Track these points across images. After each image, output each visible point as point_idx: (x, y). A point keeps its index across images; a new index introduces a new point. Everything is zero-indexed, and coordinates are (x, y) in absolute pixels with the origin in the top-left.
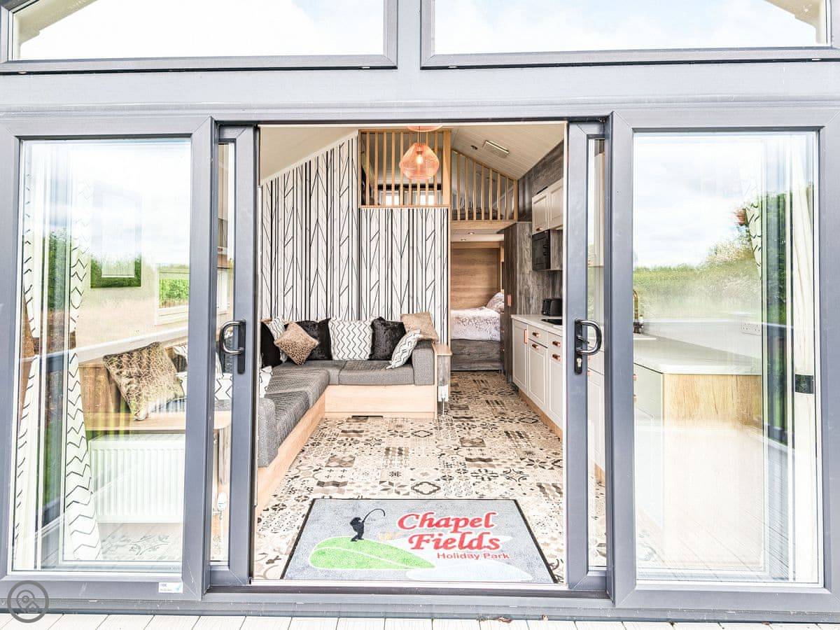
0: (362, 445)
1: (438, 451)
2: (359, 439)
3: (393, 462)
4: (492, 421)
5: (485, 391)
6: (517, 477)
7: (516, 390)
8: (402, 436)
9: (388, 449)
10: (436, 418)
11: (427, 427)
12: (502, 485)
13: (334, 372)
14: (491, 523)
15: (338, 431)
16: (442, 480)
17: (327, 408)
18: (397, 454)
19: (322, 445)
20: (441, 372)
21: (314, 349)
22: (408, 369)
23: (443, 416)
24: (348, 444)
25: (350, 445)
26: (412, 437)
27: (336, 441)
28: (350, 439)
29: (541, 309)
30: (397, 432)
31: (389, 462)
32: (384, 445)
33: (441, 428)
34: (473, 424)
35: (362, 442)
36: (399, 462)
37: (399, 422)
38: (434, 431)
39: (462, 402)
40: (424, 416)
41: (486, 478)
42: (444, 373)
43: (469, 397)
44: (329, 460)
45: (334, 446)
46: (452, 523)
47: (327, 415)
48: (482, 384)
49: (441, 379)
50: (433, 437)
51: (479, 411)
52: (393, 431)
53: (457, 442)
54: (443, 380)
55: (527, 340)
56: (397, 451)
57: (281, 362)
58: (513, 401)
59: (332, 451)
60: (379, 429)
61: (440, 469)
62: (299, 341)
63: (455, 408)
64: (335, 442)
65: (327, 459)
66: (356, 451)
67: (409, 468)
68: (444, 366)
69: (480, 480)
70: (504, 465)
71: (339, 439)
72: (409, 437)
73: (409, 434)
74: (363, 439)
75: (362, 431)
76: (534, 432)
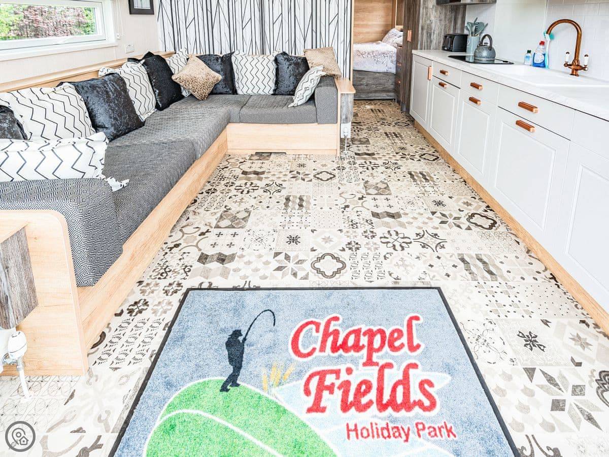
0: (260, 192)
1: (341, 202)
2: (259, 183)
3: (292, 219)
4: (394, 158)
5: (383, 122)
6: (433, 242)
7: (412, 120)
8: (304, 180)
9: (288, 199)
10: (338, 155)
11: (331, 167)
12: (418, 258)
13: (235, 109)
14: (415, 343)
15: (238, 172)
16: (347, 249)
17: (230, 145)
18: (297, 207)
19: (218, 193)
20: (344, 110)
21: (218, 84)
22: (310, 107)
23: (346, 152)
24: (245, 192)
25: (248, 192)
26: (314, 180)
27: (234, 187)
28: (249, 183)
29: (441, 45)
30: (298, 173)
31: (288, 219)
32: (284, 193)
33: (344, 169)
34: (377, 162)
35: (262, 188)
36: (299, 219)
37: (302, 161)
38: (336, 172)
39: (363, 135)
40: (326, 153)
41: (398, 247)
42: (348, 110)
43: (369, 129)
44: (221, 217)
45: (230, 194)
46: (364, 340)
47: (230, 152)
48: (379, 114)
49: (344, 117)
50: (335, 180)
51: (379, 144)
52: (295, 173)
53: (361, 188)
54: (346, 118)
55: (431, 77)
56: (298, 201)
57: (183, 97)
58: (410, 133)
59: (227, 202)
60: (281, 169)
61: (345, 230)
62: (200, 76)
63: (356, 142)
64: (232, 188)
65: (218, 215)
66: (253, 202)
67: (309, 229)
68: (347, 103)
69: (391, 250)
70: (415, 224)
71: (238, 183)
72: (311, 181)
73: (311, 177)
74: (264, 182)
75: (263, 173)
76: (438, 172)
